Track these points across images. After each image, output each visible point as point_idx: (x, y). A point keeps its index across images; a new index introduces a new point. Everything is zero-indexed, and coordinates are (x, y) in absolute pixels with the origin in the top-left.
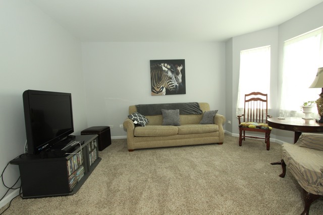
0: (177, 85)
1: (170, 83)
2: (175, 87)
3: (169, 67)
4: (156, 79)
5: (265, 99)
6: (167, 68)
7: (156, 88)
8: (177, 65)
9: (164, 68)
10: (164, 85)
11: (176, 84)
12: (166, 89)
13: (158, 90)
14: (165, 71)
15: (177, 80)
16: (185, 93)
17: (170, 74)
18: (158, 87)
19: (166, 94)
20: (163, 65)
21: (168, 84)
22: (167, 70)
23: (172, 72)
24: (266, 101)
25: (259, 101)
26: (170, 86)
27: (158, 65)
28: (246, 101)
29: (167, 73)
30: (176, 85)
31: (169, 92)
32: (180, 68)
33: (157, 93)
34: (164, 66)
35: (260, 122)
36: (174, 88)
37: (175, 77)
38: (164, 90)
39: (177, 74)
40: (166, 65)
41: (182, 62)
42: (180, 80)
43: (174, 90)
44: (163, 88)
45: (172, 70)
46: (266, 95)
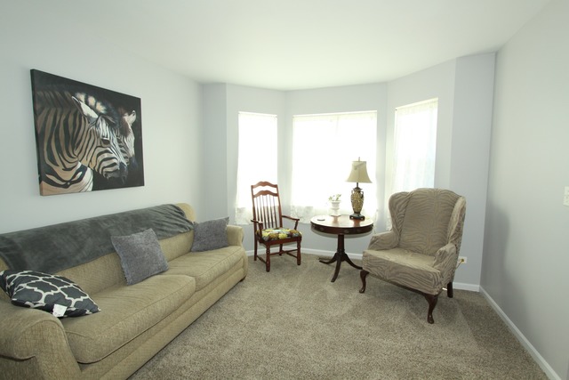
0: (124, 162)
1: (106, 155)
2: (117, 167)
3: (101, 108)
4: (57, 140)
5: (276, 192)
6: (97, 112)
7: (59, 170)
8: (121, 110)
9: (86, 110)
10: (87, 162)
11: (121, 159)
12: (95, 173)
13: (68, 176)
14: (89, 117)
15: (124, 150)
16: (142, 184)
17: (104, 129)
18: (68, 166)
19: (94, 189)
20: (82, 97)
21: (100, 158)
22: (94, 115)
23: (111, 125)
24: (276, 195)
25: (268, 195)
26: (105, 164)
27: (67, 93)
28: (253, 196)
29: (97, 126)
30: (121, 164)
31: (101, 183)
32: (130, 119)
33: (66, 186)
34: (87, 103)
35: (277, 229)
36: (116, 171)
37: (119, 141)
38: (88, 176)
39: (124, 133)
40: (92, 100)
41: (133, 104)
42: (132, 151)
43: (116, 175)
44: (83, 169)
45: (110, 119)
46: (276, 186)
